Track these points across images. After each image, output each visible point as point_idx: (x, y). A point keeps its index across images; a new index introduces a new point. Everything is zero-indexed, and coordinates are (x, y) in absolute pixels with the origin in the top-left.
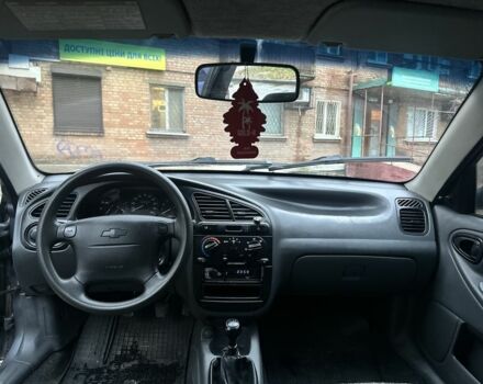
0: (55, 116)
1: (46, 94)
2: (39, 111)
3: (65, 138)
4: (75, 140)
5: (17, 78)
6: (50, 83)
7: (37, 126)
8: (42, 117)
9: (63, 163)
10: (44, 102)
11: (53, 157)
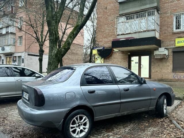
0: (173, 65)
1: (171, 58)
2: (168, 64)
3: (176, 73)
4: (180, 74)
5: (160, 54)
6: (172, 55)
7: (167, 69)
8: (169, 66)
9: (175, 82)
10: (170, 61)
11: (172, 80)
